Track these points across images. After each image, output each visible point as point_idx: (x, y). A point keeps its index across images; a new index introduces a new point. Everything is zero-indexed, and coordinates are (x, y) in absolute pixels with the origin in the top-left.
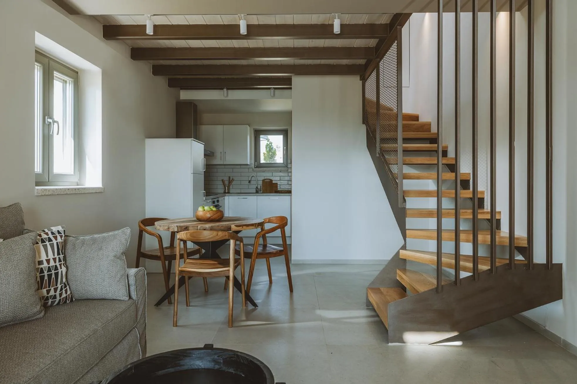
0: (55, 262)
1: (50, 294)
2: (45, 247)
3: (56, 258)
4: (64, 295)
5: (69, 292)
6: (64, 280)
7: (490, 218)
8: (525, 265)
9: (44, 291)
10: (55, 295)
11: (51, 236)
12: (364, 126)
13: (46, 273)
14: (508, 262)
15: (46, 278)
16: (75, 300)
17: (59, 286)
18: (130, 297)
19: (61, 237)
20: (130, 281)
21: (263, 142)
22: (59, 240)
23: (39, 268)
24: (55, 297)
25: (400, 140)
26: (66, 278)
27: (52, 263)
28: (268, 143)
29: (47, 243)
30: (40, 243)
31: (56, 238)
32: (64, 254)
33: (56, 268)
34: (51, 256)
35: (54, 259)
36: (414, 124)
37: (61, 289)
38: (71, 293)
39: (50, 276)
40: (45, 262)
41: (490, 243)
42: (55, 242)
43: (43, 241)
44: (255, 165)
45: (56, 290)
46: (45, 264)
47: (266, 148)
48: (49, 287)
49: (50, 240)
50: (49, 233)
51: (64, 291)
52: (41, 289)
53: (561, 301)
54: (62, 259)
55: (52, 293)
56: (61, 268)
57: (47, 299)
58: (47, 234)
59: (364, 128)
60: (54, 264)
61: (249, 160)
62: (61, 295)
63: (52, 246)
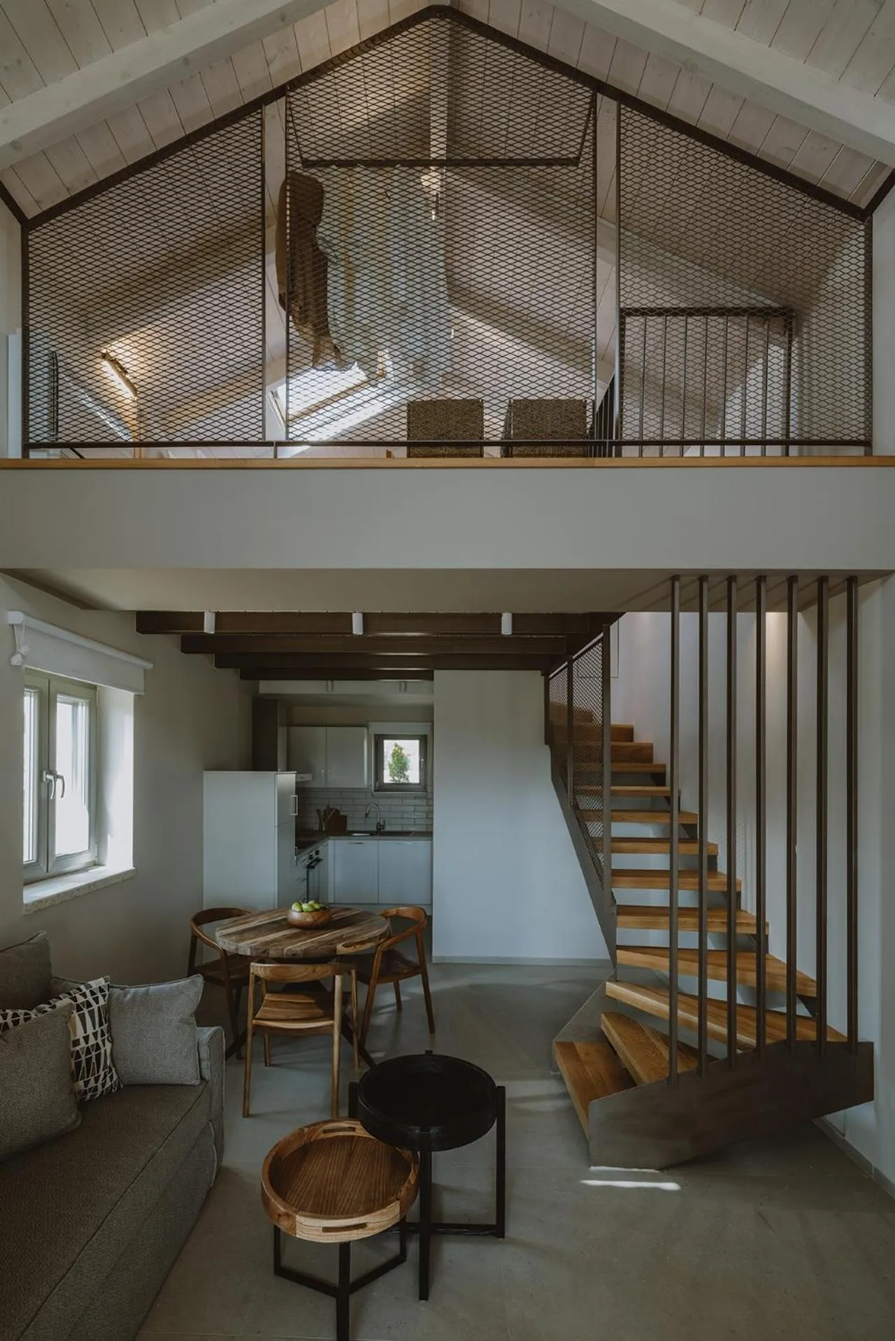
0: (96, 1039)
1: (89, 1086)
2: (82, 1018)
3: (97, 1032)
4: (108, 1084)
5: (115, 1078)
6: (108, 1063)
7: (755, 932)
8: (813, 1043)
9: (81, 1083)
10: (96, 1087)
11: (90, 998)
12: (547, 748)
13: (83, 1057)
14: (784, 1036)
15: (84, 1064)
16: (124, 1086)
17: (102, 1073)
18: (202, 1078)
19: (104, 996)
20: (201, 1054)
21: (389, 746)
22: (102, 1002)
23: (72, 1053)
24: (96, 1089)
25: (607, 778)
26: (112, 1060)
27: (92, 1041)
28: (397, 749)
29: (85, 1011)
30: (75, 1012)
31: (96, 1000)
32: (109, 1021)
33: (98, 1047)
34: (90, 1030)
35: (95, 1034)
36: (627, 747)
37: (105, 1076)
38: (118, 1077)
39: (89, 1061)
40: (82, 1041)
41: (755, 985)
42: (95, 1006)
43: (79, 1009)
44: (375, 786)
45: (97, 1080)
46: (83, 1044)
47: (393, 757)
48: (88, 1077)
49: (89, 1005)
50: (88, 993)
51: (108, 1078)
52: (77, 1080)
53: (872, 1102)
54: (105, 1031)
55: (92, 1084)
56: (104, 1046)
57: (85, 1093)
58: (84, 995)
59: (547, 751)
60: (95, 1042)
61: (366, 780)
62: (103, 1085)
63: (91, 1013)
